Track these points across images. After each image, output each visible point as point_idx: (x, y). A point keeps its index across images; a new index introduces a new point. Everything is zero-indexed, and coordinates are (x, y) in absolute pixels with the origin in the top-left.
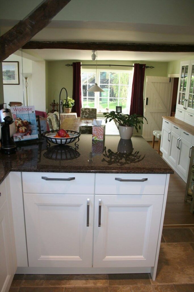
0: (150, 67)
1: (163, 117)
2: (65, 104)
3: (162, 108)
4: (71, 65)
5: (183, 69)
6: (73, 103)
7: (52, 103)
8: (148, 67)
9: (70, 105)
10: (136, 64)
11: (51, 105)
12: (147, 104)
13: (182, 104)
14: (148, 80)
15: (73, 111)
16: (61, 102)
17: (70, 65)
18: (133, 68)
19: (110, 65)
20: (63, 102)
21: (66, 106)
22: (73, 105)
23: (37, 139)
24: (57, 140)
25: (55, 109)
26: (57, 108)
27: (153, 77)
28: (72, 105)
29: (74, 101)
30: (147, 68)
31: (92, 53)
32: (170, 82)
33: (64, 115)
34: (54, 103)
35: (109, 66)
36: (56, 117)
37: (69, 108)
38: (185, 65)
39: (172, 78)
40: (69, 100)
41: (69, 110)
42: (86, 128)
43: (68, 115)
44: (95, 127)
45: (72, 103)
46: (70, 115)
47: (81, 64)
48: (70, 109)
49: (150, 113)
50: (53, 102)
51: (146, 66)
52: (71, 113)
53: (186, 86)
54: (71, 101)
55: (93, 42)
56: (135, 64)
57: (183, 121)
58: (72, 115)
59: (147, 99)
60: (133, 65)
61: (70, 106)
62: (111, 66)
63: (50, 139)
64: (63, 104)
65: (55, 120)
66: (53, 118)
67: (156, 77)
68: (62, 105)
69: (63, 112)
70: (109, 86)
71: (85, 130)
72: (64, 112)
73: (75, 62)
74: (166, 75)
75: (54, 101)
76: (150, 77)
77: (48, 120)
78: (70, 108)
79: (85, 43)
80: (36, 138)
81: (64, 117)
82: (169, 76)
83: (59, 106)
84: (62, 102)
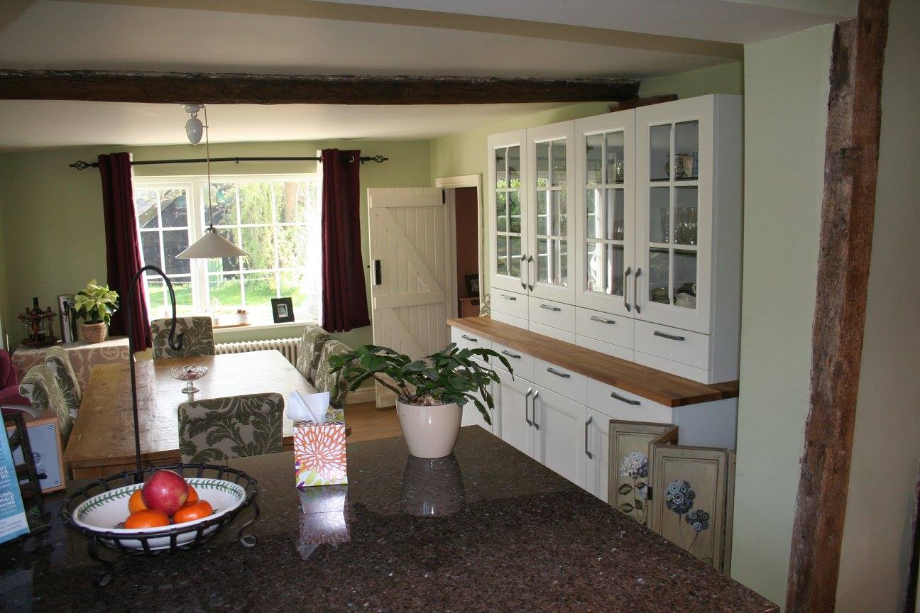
0: (374, 159)
1: (449, 322)
2: (80, 310)
3: (428, 290)
4: (94, 165)
5: (499, 158)
6: (112, 302)
7: (28, 308)
8: (368, 159)
9: (104, 310)
10: (328, 150)
11: (22, 318)
12: (379, 281)
13: (516, 275)
14: (373, 200)
15: (114, 333)
16: (65, 303)
17: (87, 165)
18: (320, 165)
19: (237, 159)
20: (74, 302)
21: (85, 318)
22: (115, 310)
23: (23, 538)
24: (151, 541)
25: (41, 332)
26: (50, 326)
27: (389, 191)
28: (109, 312)
29: (116, 295)
30: (363, 162)
31: (189, 116)
32: (444, 202)
33: (81, 351)
34: (38, 311)
35: (235, 162)
36: (59, 370)
37: (101, 322)
38: (507, 146)
39: (450, 189)
40: (97, 295)
41: (98, 330)
42: (208, 411)
43: (97, 350)
44: (307, 429)
45: (108, 304)
46: (105, 349)
47: (131, 160)
48: (104, 326)
49: (392, 308)
50: (32, 307)
51: (362, 155)
52: (106, 340)
53: (519, 213)
54: (103, 297)
55: (195, 71)
56: (324, 152)
57: (526, 328)
58: (113, 349)
59: (378, 264)
60: (319, 154)
61: (103, 316)
62: (240, 162)
63: (112, 541)
64: (73, 310)
65: (59, 381)
66: (49, 381)
67: (398, 190)
68: (67, 314)
69: (76, 339)
70: (239, 231)
71: (204, 416)
72: (81, 337)
73: (107, 153)
74: (428, 183)
75: (36, 300)
76: (380, 192)
77: (30, 388)
78: (103, 324)
79: (165, 79)
80: (16, 536)
81: (81, 357)
82: (439, 183)
83: (56, 319)
84: (69, 302)
